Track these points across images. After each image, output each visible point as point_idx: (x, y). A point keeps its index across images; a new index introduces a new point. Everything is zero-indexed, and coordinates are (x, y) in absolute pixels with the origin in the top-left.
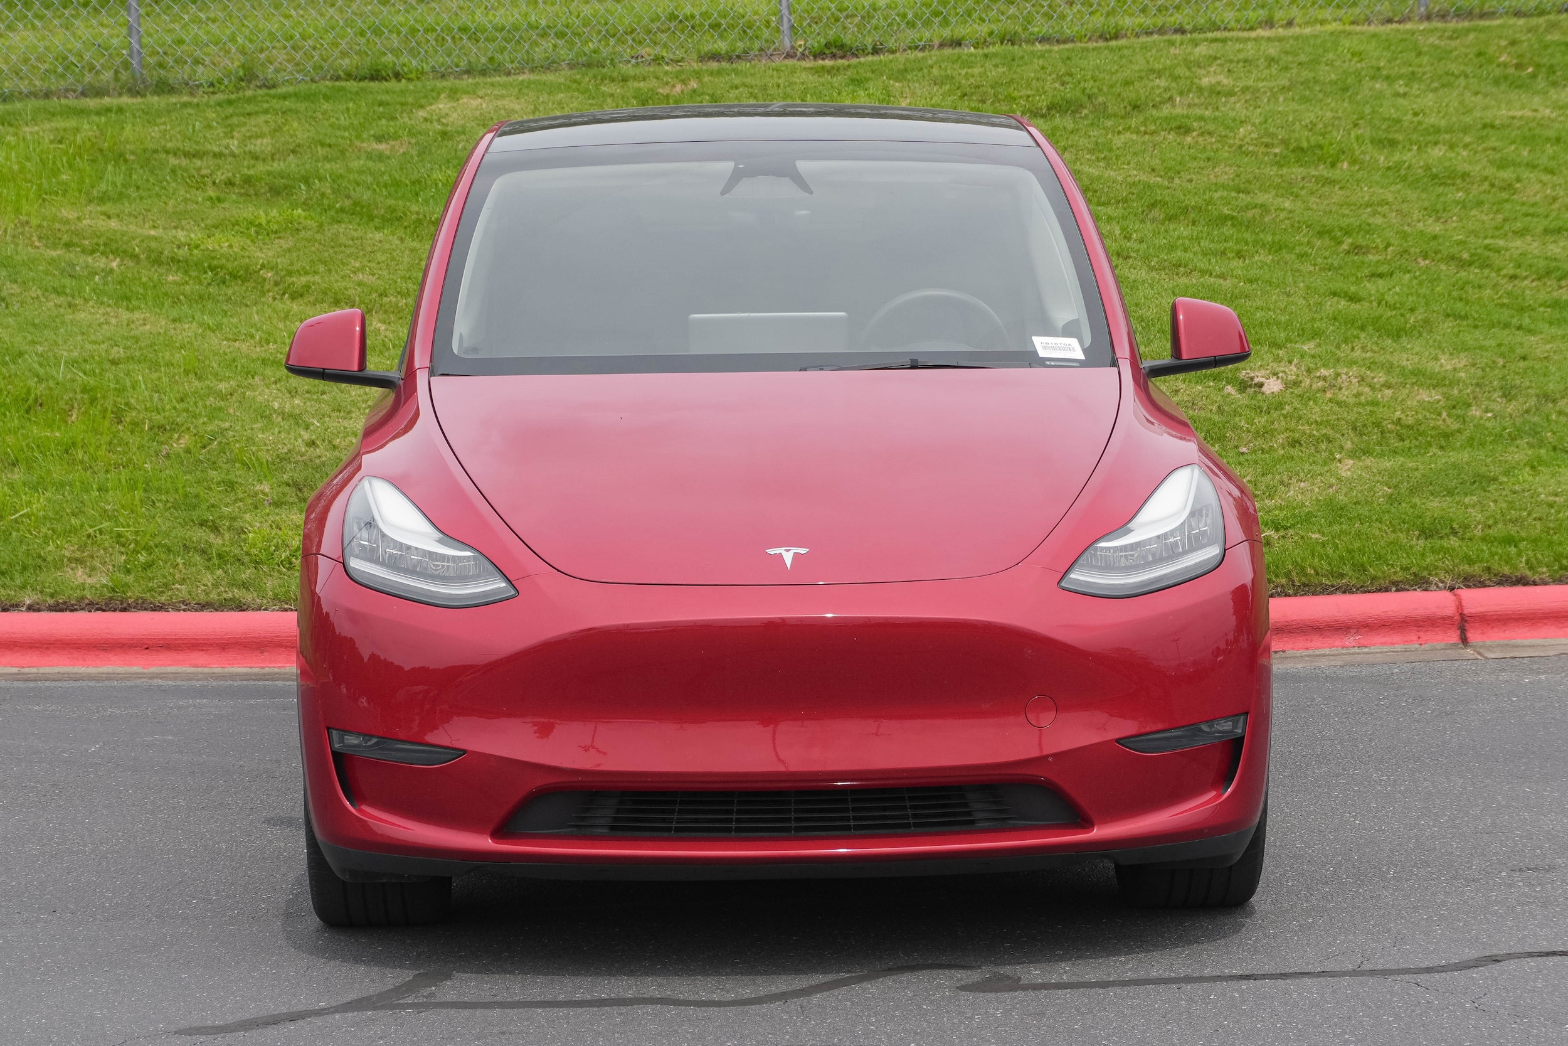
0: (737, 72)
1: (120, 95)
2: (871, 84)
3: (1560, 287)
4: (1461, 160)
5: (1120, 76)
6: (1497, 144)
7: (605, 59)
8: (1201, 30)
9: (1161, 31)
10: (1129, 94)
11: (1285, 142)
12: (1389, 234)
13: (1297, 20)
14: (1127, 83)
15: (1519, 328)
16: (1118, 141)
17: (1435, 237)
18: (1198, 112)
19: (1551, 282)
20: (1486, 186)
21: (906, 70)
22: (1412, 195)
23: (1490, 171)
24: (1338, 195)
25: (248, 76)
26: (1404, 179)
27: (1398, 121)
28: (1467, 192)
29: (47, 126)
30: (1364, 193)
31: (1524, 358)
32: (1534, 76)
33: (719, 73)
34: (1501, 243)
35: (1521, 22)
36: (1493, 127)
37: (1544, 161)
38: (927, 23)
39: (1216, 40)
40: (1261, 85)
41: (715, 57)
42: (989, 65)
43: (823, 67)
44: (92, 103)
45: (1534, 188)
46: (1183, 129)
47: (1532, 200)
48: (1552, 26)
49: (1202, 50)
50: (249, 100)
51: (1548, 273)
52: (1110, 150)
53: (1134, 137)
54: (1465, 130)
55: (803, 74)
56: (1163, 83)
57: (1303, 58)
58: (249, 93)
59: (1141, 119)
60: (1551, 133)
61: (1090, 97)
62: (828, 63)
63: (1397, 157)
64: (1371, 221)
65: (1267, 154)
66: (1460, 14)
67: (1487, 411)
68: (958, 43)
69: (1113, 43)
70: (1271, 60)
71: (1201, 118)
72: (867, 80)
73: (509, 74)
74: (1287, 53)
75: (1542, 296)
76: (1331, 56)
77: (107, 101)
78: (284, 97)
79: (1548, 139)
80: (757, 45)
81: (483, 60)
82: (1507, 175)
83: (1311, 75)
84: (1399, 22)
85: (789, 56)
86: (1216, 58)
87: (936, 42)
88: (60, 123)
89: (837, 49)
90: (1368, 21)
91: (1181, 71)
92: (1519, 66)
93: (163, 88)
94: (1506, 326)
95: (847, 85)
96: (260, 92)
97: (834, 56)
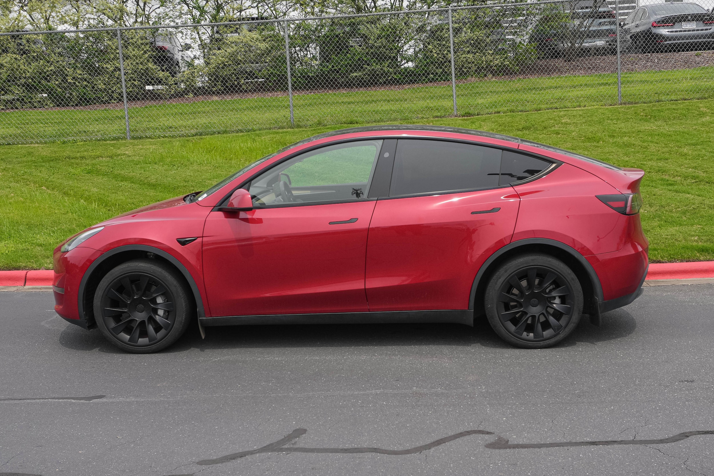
0: (442, 120)
1: (288, 128)
2: (476, 123)
3: (663, 175)
4: (632, 140)
5: (541, 120)
6: (642, 136)
7: (409, 118)
8: (562, 108)
9: (551, 108)
10: (543, 124)
11: (585, 136)
12: (614, 160)
13: (587, 105)
14: (543, 122)
15: (652, 186)
16: (541, 137)
17: (627, 161)
18: (562, 129)
19: (660, 173)
20: (640, 147)
21: (485, 119)
22: (620, 150)
23: (640, 143)
24: (600, 150)
25: (319, 123)
26: (617, 146)
27: (615, 130)
28: (635, 149)
29: (268, 136)
30: (607, 150)
31: (654, 195)
32: (650, 118)
33: (438, 121)
34: (645, 163)
35: (645, 105)
36: (640, 132)
37: (655, 140)
38: (491, 108)
39: (566, 111)
40: (578, 122)
41: (437, 117)
42: (507, 118)
43: (464, 119)
44: (280, 130)
45: (653, 148)
46: (558, 133)
47: (653, 151)
48: (654, 106)
49: (562, 113)
50: (319, 129)
51: (659, 171)
52: (538, 139)
53: (545, 135)
54: (633, 132)
55: (459, 121)
56: (552, 122)
57: (589, 115)
58: (319, 128)
59: (546, 131)
60: (657, 133)
61: (533, 125)
62: (466, 118)
63: (615, 140)
64: (609, 157)
65: (580, 139)
66: (629, 103)
67: (645, 210)
68: (499, 112)
69: (539, 112)
70: (580, 115)
71: (563, 130)
72: (475, 122)
73: (385, 122)
74: (584, 113)
75: (658, 177)
76: (596, 114)
77: (284, 130)
78: (328, 128)
79: (656, 135)
80: (448, 113)
81: (379, 118)
82: (645, 144)
83: (591, 119)
84: (613, 105)
85: (456, 116)
86: (566, 115)
87: (493, 112)
88: (272, 136)
89: (468, 114)
90: (605, 105)
91: (557, 118)
92: (646, 116)
93: (299, 126)
94: (649, 186)
95: (470, 123)
96: (322, 127)
97: (467, 116)
